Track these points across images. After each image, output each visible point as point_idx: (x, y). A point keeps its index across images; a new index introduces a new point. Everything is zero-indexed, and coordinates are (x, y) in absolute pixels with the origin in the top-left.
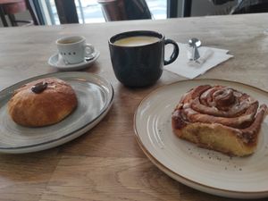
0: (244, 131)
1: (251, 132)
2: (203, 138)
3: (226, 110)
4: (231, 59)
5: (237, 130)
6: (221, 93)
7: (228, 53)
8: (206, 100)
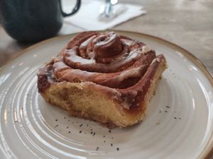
0: (125, 91)
1: (135, 92)
2: (75, 103)
3: (108, 63)
4: (143, 15)
5: (114, 90)
6: (103, 39)
7: (142, 10)
8: (85, 49)
